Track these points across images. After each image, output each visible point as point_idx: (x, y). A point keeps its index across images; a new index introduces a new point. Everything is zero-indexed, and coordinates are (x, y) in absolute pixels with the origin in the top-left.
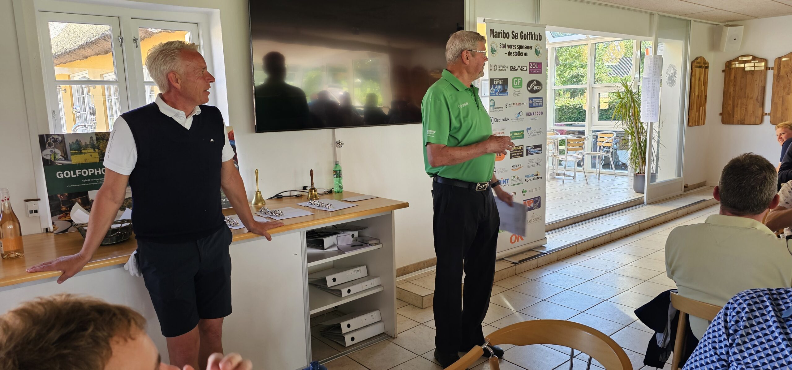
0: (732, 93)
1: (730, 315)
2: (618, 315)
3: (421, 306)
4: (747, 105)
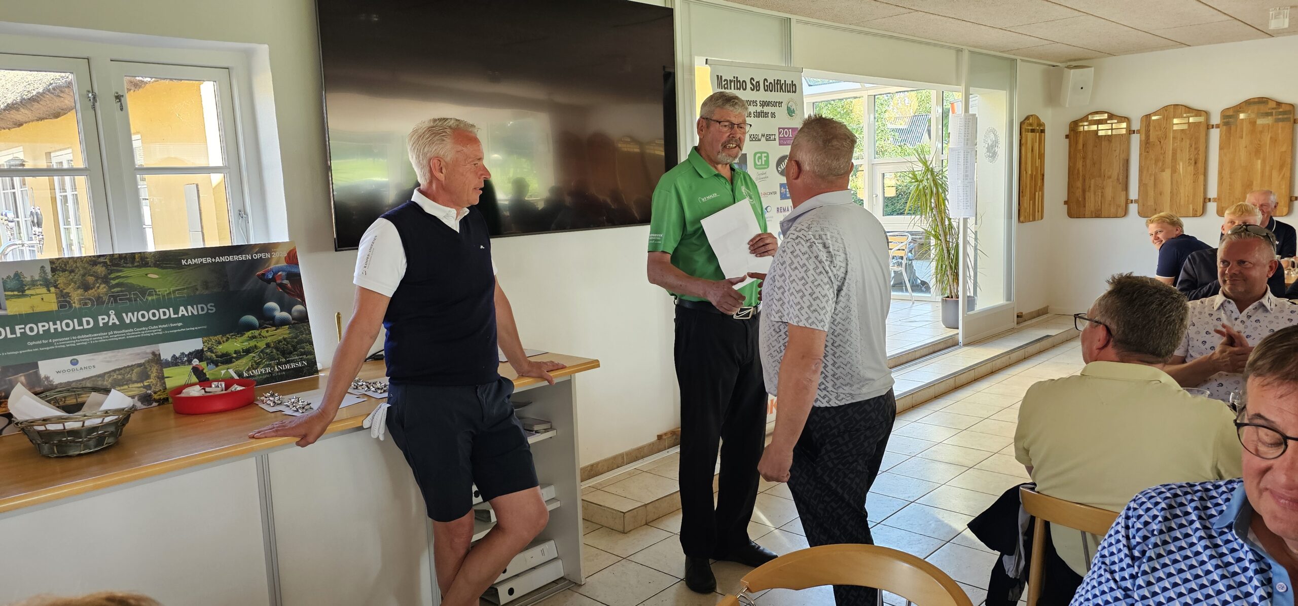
0: (1081, 170)
1: (1133, 527)
2: (933, 525)
3: (622, 529)
4: (1103, 188)
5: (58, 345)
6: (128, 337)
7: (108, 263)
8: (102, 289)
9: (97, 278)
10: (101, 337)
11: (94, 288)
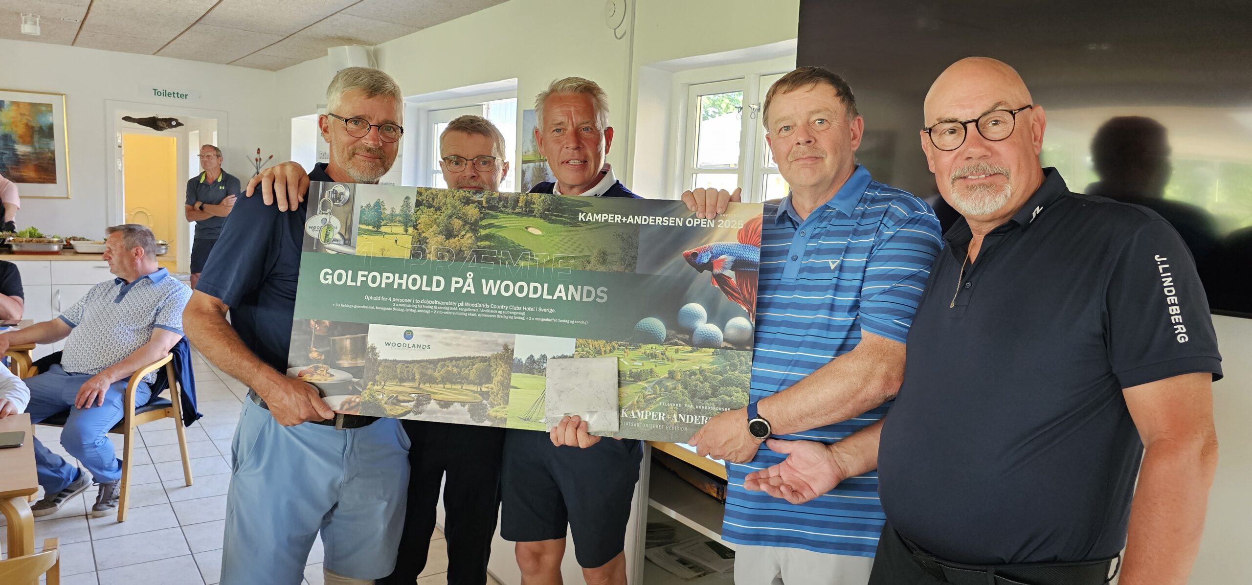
5: (396, 307)
6: (479, 315)
7: (484, 204)
8: (467, 240)
9: (466, 222)
10: (447, 308)
11: (458, 236)
